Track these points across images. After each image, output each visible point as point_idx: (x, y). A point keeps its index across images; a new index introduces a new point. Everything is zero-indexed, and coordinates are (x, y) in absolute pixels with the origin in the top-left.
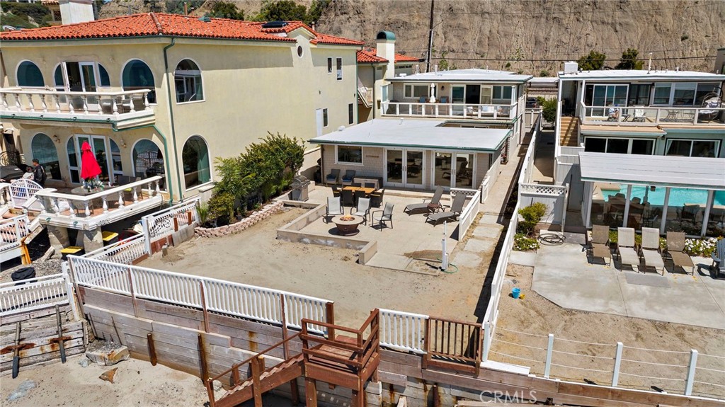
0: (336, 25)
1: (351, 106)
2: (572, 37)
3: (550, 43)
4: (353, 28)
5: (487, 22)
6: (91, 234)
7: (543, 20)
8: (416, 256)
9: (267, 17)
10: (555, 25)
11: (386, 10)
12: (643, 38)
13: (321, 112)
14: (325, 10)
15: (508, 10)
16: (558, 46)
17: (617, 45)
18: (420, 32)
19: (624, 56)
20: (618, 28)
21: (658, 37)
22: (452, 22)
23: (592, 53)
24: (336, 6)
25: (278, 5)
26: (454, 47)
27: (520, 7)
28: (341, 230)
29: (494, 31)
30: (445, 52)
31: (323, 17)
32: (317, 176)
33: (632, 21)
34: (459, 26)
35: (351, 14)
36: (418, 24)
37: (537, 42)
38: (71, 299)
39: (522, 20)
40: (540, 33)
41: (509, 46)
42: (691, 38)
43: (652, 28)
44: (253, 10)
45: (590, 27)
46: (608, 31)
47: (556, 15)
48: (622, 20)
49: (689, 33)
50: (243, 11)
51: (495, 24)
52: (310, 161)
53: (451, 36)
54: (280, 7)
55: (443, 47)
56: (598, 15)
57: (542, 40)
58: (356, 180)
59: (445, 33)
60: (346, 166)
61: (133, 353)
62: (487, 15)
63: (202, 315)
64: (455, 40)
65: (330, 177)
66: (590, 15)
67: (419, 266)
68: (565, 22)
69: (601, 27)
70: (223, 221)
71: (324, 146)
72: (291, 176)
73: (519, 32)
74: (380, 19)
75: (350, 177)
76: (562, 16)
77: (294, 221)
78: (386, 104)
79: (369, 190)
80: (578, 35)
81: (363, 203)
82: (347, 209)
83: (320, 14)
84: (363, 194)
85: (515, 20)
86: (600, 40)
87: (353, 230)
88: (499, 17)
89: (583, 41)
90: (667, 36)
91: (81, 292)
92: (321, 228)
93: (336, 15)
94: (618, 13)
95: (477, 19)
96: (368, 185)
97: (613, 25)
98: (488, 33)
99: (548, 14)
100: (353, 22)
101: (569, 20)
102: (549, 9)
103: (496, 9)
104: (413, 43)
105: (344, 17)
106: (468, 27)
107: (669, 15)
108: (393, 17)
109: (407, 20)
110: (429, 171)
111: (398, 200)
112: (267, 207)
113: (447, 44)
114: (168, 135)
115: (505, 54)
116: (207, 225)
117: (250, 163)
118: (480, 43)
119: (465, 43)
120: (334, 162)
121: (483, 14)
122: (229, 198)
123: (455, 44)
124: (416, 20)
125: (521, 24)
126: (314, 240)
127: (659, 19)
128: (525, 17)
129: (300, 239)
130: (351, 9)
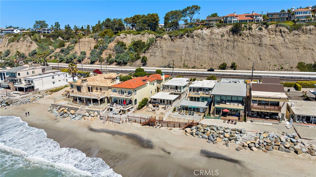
0: (154, 51)
1: (156, 89)
2: (220, 57)
3: (214, 59)
4: (160, 52)
5: (197, 52)
6: (126, 111)
7: (212, 52)
8: (161, 113)
9: (133, 45)
10: (216, 53)
11: (169, 47)
12: (239, 58)
13: (151, 92)
14: (151, 45)
15: (203, 49)
16: (216, 60)
17: (232, 60)
18: (178, 54)
19: (232, 64)
20: (232, 55)
21: (243, 58)
22: (187, 52)
23: (224, 63)
24: (154, 44)
25: (137, 42)
26: (188, 59)
27: (206, 48)
28: (153, 110)
29: (199, 55)
30: (185, 61)
31: (150, 47)
32: (150, 102)
33: (236, 53)
34: (189, 53)
35: (159, 47)
36: (178, 51)
37: (210, 59)
38: (127, 117)
39: (207, 52)
40: (211, 56)
41: (203, 60)
42: (250, 59)
43: (241, 55)
44: (129, 42)
45: (225, 55)
46: (230, 56)
47: (216, 51)
48: (234, 53)
49: (250, 58)
50: (126, 43)
51: (199, 53)
52: (149, 100)
53: (187, 56)
54: (137, 43)
55: (185, 59)
56: (227, 51)
57: (212, 58)
58: (156, 103)
59: (185, 55)
60: (154, 101)
61: (133, 122)
62: (197, 50)
63: (141, 118)
64: (188, 57)
65: (152, 103)
66: (225, 51)
67: (161, 114)
68: (218, 53)
69: (228, 54)
70: (139, 109)
71: (151, 98)
72: (147, 103)
73: (206, 55)
74: (167, 49)
75: (155, 103)
76: (218, 51)
77: (148, 109)
78: (162, 89)
79: (157, 105)
80: (221, 57)
81: (156, 107)
82: (154, 108)
83: (150, 46)
84: (156, 106)
85: (205, 52)
86: (227, 58)
87: (155, 110)
88: (201, 50)
89: (222, 59)
90: (245, 58)
91: (128, 116)
92: (151, 110)
93: (154, 48)
94: (233, 51)
95: (194, 51)
96: (157, 104)
97: (231, 54)
98: (197, 55)
99: (214, 50)
100: (159, 50)
101: (219, 52)
102: (214, 49)
103: (200, 48)
104: (176, 57)
105: (156, 48)
106: (192, 53)
107: (246, 52)
108: (171, 49)
109: (175, 50)
110: (166, 102)
111: (160, 106)
112: (144, 107)
113: (186, 58)
114: (133, 99)
115: (201, 61)
116: (138, 110)
117: (142, 102)
118: (195, 58)
119: (191, 58)
120: (152, 101)
121: (196, 49)
122: (140, 106)
123: (188, 58)
124: (177, 50)
125: (206, 53)
126: (150, 111)
127: (243, 53)
128: (207, 51)
129: (149, 111)
130: (159, 46)
